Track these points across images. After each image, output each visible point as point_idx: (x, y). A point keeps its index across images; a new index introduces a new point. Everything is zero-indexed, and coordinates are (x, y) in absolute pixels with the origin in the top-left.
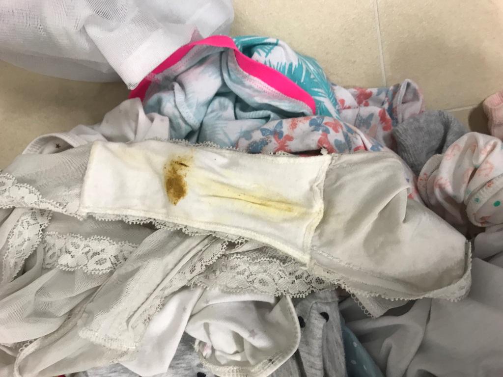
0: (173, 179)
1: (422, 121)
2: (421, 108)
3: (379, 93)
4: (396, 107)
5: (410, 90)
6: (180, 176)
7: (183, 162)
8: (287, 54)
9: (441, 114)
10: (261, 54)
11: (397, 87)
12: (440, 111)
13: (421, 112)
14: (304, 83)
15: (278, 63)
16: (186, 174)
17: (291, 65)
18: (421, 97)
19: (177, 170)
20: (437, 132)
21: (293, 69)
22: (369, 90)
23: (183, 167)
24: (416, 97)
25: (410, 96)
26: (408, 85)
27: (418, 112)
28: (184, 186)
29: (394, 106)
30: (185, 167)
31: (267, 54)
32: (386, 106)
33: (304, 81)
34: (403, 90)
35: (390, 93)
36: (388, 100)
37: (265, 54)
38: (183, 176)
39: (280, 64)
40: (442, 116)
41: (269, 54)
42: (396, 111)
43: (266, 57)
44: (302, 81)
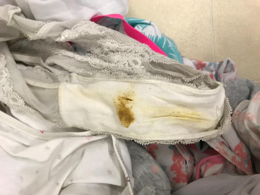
0: (123, 111)
1: (236, 83)
2: (236, 76)
3: (210, 65)
4: (220, 74)
5: (229, 65)
6: (128, 109)
7: (128, 98)
8: (155, 31)
9: (247, 81)
10: (140, 28)
11: (221, 63)
12: (248, 80)
13: (235, 79)
14: (164, 49)
15: (149, 35)
16: (132, 106)
17: (157, 37)
18: (236, 70)
19: (125, 104)
20: (245, 92)
21: (158, 40)
22: (204, 62)
23: (129, 101)
24: (233, 69)
25: (229, 69)
26: (228, 62)
27: (233, 78)
28: (132, 116)
29: (219, 73)
30: (131, 101)
31: (143, 29)
32: (214, 73)
33: (164, 48)
34: (224, 64)
35: (217, 66)
36: (215, 70)
37: (142, 28)
38: (130, 108)
39: (150, 35)
40: (249, 83)
41: (145, 29)
42: (220, 77)
43: (142, 30)
44: (163, 47)
